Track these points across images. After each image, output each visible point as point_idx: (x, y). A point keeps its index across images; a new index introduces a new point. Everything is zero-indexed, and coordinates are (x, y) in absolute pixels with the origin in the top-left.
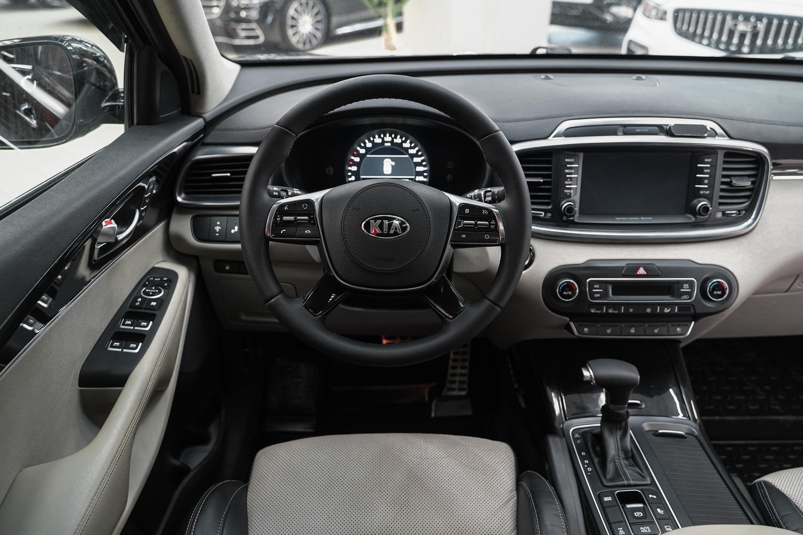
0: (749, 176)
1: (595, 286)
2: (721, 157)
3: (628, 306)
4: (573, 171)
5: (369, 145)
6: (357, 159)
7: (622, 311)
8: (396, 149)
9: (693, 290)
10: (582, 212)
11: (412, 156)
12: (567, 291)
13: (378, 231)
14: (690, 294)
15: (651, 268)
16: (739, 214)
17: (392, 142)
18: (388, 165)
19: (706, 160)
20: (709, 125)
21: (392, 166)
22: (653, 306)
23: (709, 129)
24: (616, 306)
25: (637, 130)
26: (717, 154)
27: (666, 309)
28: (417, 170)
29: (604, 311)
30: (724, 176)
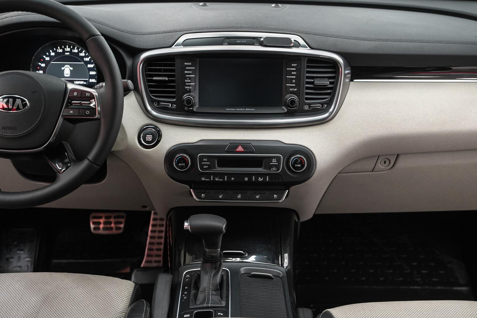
0: (329, 78)
1: (204, 160)
2: (305, 64)
3: (230, 175)
4: (191, 72)
5: (53, 54)
6: (43, 65)
7: (226, 180)
8: (73, 58)
9: (279, 163)
10: (201, 105)
11: (87, 63)
12: (181, 163)
13: (5, 106)
14: (278, 167)
15: (247, 145)
16: (322, 107)
17: (71, 52)
18: (67, 70)
19: (293, 65)
20: (293, 38)
21: (71, 70)
22: (250, 175)
23: (293, 41)
24: (222, 175)
25: (238, 41)
26: (301, 60)
27: (260, 178)
28: (90, 74)
29: (212, 180)
30: (308, 77)
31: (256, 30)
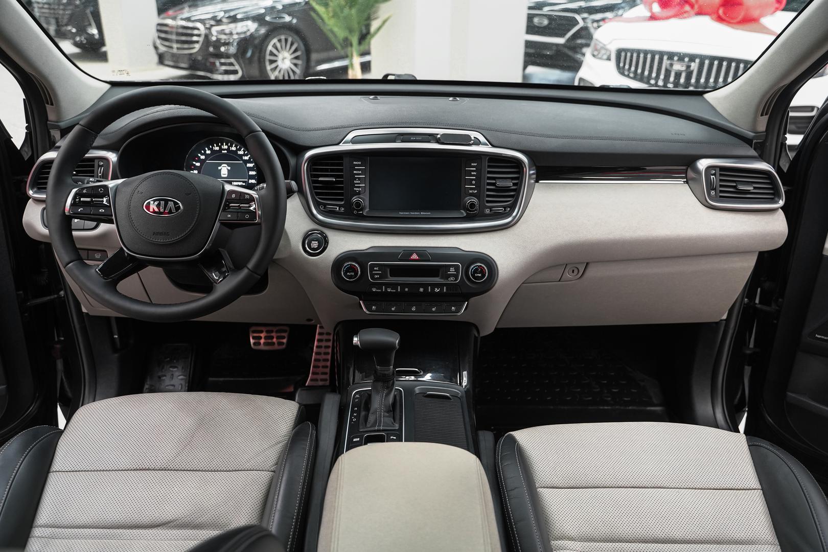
0: (512, 179)
1: (375, 268)
2: (486, 163)
3: (403, 285)
4: (360, 172)
5: (208, 152)
6: (198, 164)
7: (399, 290)
8: (231, 156)
9: (458, 273)
10: (372, 208)
11: (246, 162)
12: (350, 272)
13: (156, 210)
14: (456, 276)
15: (422, 253)
16: (505, 210)
17: (228, 150)
18: (224, 170)
19: (472, 164)
20: (473, 134)
21: (228, 170)
22: (425, 286)
23: (473, 138)
24: (394, 285)
25: (412, 139)
26: (481, 159)
27: (436, 289)
28: (250, 174)
29: (384, 290)
30: (489, 178)
31: (432, 126)
